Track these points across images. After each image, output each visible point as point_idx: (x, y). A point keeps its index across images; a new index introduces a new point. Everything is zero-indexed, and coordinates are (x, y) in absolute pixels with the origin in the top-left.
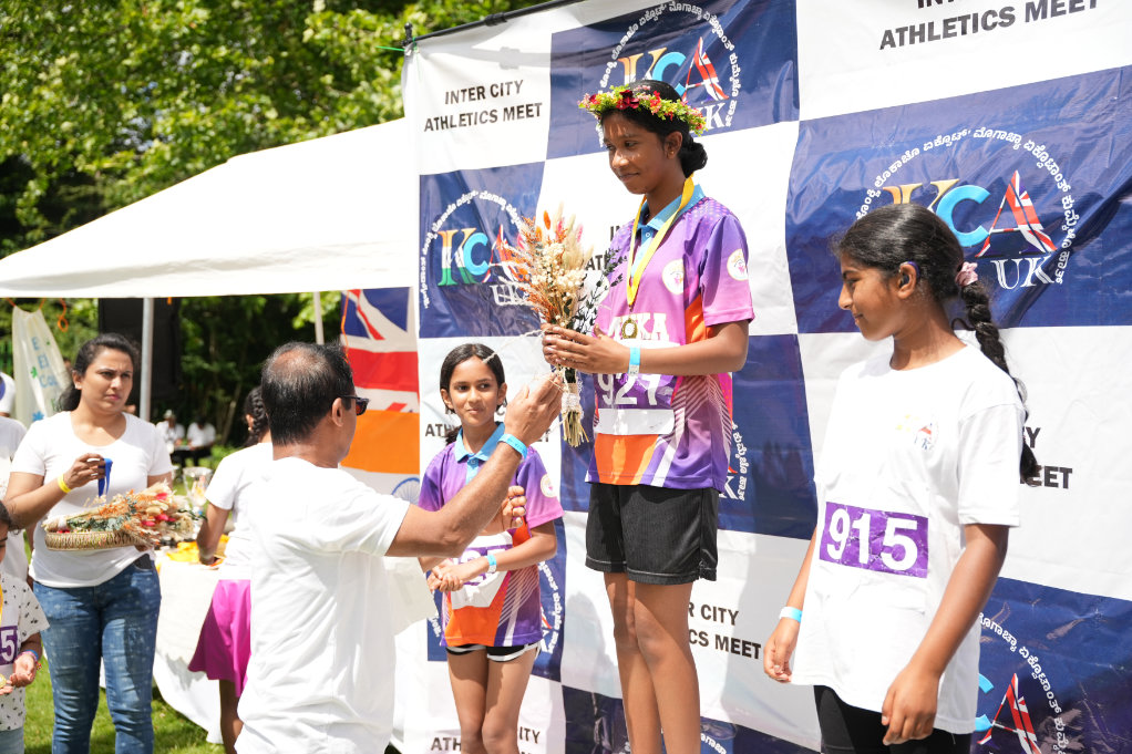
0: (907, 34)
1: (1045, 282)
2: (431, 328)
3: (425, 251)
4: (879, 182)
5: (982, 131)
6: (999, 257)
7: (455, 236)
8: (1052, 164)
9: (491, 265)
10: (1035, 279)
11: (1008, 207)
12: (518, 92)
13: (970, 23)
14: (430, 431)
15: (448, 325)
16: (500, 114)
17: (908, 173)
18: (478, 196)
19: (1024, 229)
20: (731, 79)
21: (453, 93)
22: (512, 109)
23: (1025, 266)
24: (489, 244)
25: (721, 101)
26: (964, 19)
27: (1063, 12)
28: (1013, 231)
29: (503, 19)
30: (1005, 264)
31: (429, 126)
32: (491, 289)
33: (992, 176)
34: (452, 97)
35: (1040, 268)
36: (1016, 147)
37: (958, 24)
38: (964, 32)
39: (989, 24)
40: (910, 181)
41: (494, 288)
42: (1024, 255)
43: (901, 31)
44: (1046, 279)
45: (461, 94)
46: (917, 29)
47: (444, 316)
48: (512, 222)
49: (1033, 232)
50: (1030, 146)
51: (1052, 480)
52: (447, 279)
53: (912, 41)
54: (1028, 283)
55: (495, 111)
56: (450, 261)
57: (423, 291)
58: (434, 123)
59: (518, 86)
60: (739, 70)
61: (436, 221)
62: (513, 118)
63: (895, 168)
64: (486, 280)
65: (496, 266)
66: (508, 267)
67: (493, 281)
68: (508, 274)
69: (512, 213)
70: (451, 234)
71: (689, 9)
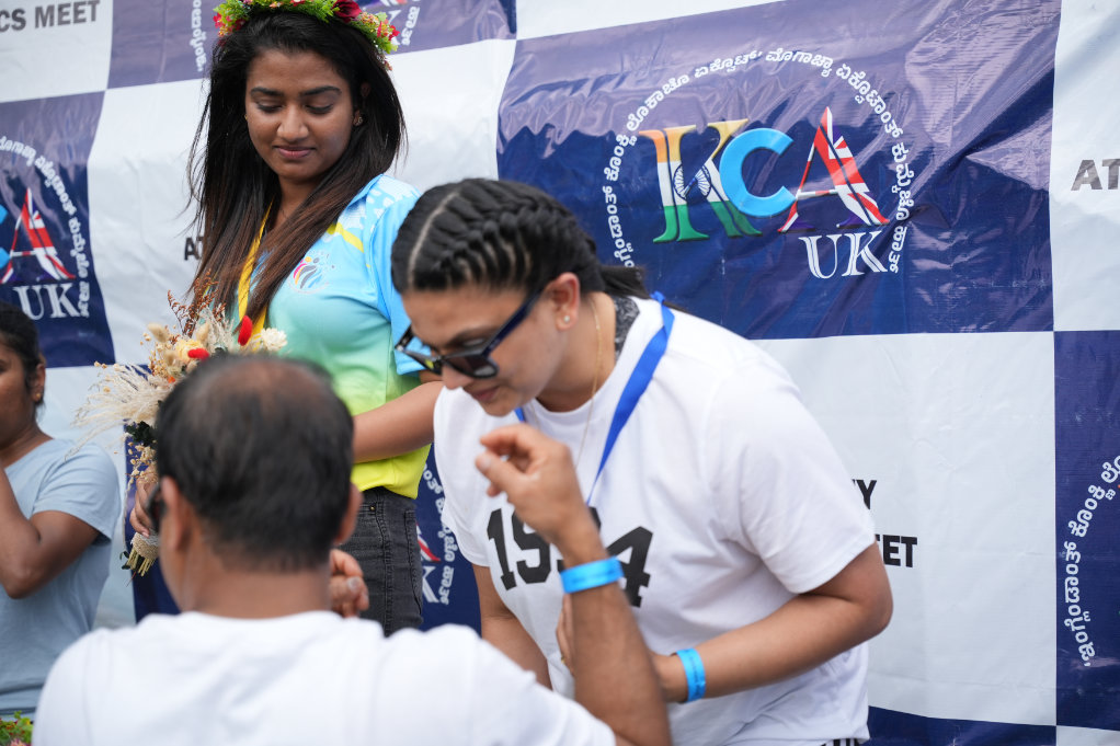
1: (875, 270)
4: (633, 123)
5: (778, 54)
6: (810, 233)
8: (875, 97)
9: (13, 254)
10: (860, 263)
16: (30, 17)
19: (842, 191)
22: (51, 9)
23: (845, 243)
24: (10, 219)
25: (395, 7)
28: (828, 195)
30: (818, 241)
32: (16, 294)
33: (789, 118)
35: (866, 248)
36: (826, 74)
41: (22, 291)
44: (877, 267)
48: (48, 184)
49: (856, 196)
50: (844, 72)
51: (893, 556)
54: (851, 270)
55: (22, 12)
62: (52, 24)
63: (652, 102)
64: (6, 279)
65: (23, 257)
66: (45, 256)
67: (18, 280)
68: (47, 265)
69: (48, 168)
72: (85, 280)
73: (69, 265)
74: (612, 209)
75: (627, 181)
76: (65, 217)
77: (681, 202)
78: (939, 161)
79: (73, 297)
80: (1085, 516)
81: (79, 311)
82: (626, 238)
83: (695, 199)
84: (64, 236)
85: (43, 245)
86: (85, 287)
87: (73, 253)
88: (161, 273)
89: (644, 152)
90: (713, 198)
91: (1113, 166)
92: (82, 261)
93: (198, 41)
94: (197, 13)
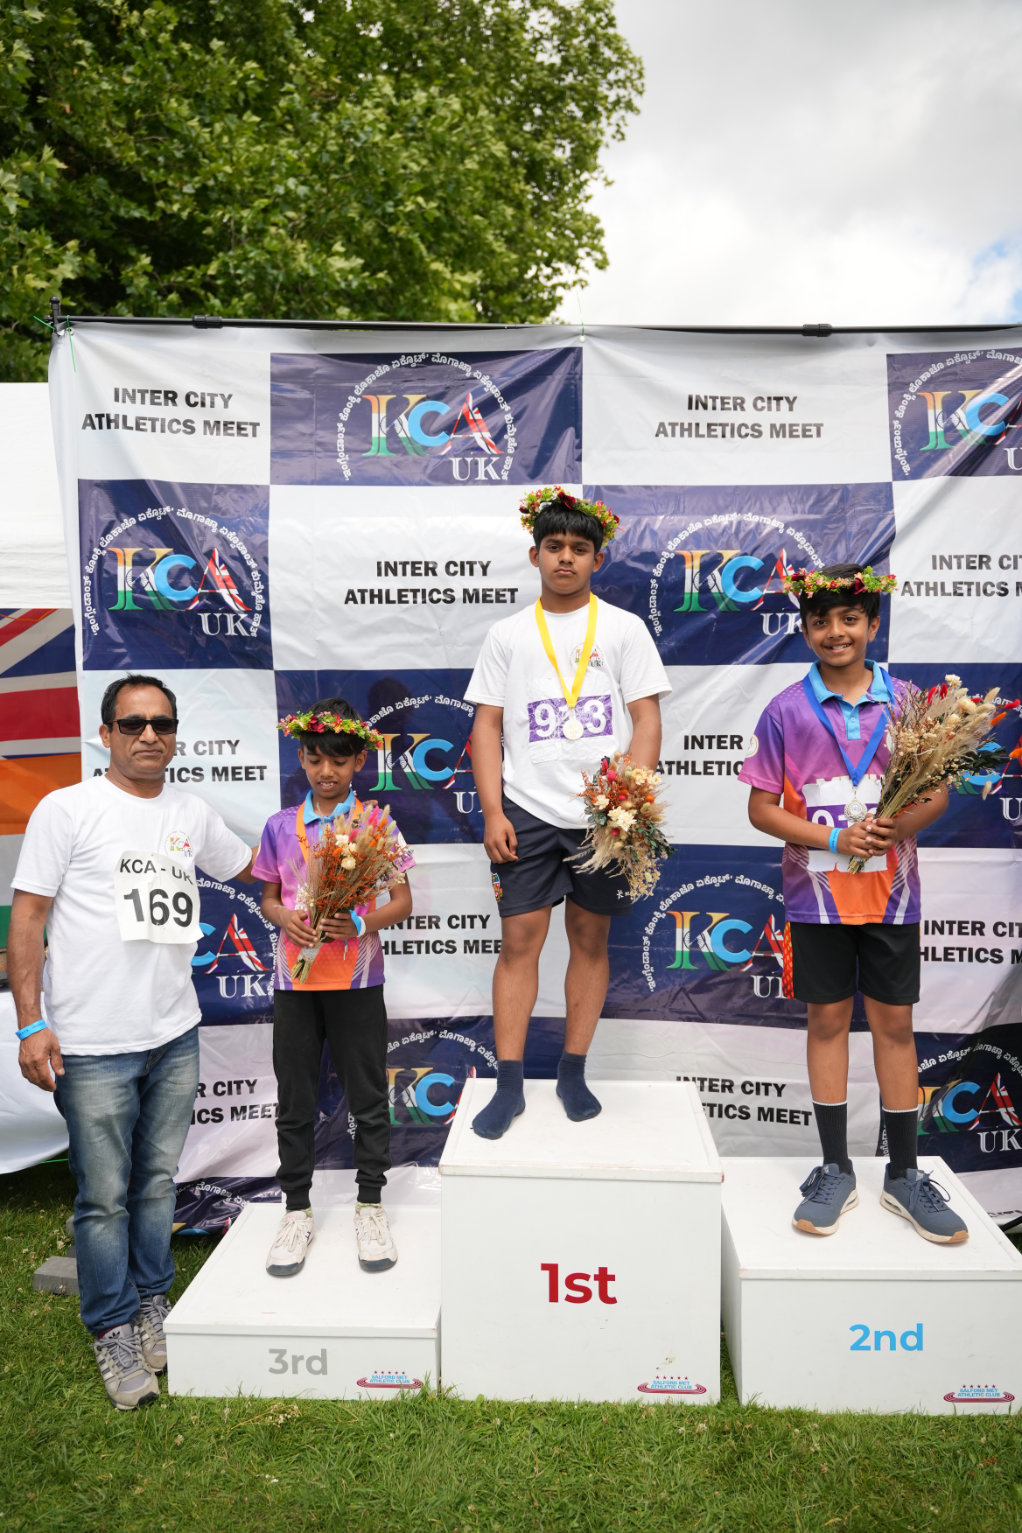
0: (678, 428)
3: (91, 568)
6: (766, 612)
7: (137, 554)
8: (808, 547)
10: (796, 629)
11: (778, 575)
12: (226, 406)
13: (728, 429)
15: (122, 656)
16: (199, 426)
18: (174, 513)
20: (506, 437)
21: (125, 391)
22: (217, 424)
23: (785, 620)
24: (198, 568)
25: (493, 455)
26: (723, 426)
27: (798, 436)
29: (219, 325)
30: (770, 617)
31: (88, 423)
33: (764, 552)
34: (125, 395)
37: (719, 429)
38: (724, 436)
39: (743, 433)
40: (698, 547)
41: (204, 616)
42: (785, 611)
43: (673, 425)
45: (138, 396)
46: (686, 426)
47: (119, 646)
48: (233, 546)
50: (791, 532)
53: (682, 435)
55: (191, 422)
56: (131, 583)
57: (86, 615)
58: (96, 421)
59: (226, 400)
60: (514, 430)
61: (104, 535)
62: (218, 434)
63: (683, 536)
64: (191, 608)
65: (211, 593)
66: (228, 594)
67: (203, 609)
68: (228, 600)
69: (231, 536)
70: (130, 552)
71: (456, 364)
72: (259, 612)
73: (248, 601)
74: (654, 592)
75: (666, 578)
76: (248, 570)
77: (695, 591)
81: (249, 632)
82: (658, 609)
83: (704, 589)
84: (246, 582)
85: (228, 588)
86: (258, 617)
87: (253, 594)
88: (324, 610)
89: (678, 561)
90: (714, 590)
91: (919, 585)
92: (260, 600)
93: (343, 460)
94: (341, 442)
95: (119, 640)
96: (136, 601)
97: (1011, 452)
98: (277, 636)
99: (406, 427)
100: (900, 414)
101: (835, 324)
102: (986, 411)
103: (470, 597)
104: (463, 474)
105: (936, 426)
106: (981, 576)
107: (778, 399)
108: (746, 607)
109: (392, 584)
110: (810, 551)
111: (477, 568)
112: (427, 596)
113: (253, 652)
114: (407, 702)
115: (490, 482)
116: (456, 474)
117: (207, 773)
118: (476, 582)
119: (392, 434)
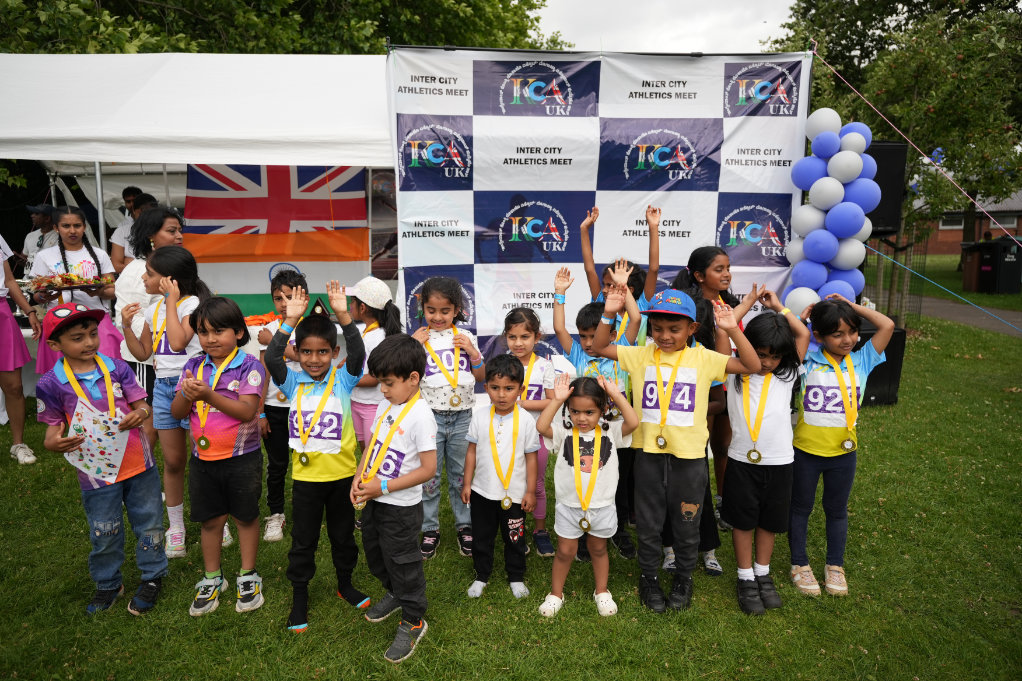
0: (638, 94)
2: (407, 186)
3: (401, 150)
5: (666, 131)
6: (671, 170)
7: (419, 144)
9: (446, 159)
10: (683, 177)
11: (676, 155)
12: (455, 83)
13: (658, 95)
14: (404, 235)
15: (413, 186)
16: (444, 91)
17: (644, 140)
18: (435, 127)
19: (681, 162)
20: (568, 97)
22: (452, 90)
23: (678, 173)
24: (445, 150)
25: (563, 105)
26: (656, 93)
27: (686, 98)
28: (677, 163)
29: (454, 50)
30: (672, 172)
31: (400, 90)
32: (444, 170)
34: (414, 79)
35: (684, 174)
36: (678, 137)
37: (655, 95)
38: (656, 98)
39: (664, 96)
40: (645, 143)
41: (446, 169)
42: (678, 170)
43: (636, 93)
44: (686, 177)
45: (420, 79)
46: (641, 94)
47: (412, 181)
48: (458, 140)
49: (683, 163)
50: (683, 137)
52: (415, 163)
53: (639, 97)
54: (680, 178)
55: (441, 89)
56: (417, 156)
57: (401, 169)
58: (403, 89)
59: (455, 80)
60: (572, 95)
62: (452, 95)
63: (639, 138)
64: (441, 165)
65: (450, 159)
66: (457, 160)
67: (446, 166)
68: (457, 163)
69: (458, 136)
70: (417, 142)
71: (548, 65)
72: (469, 167)
73: (465, 162)
74: (626, 161)
75: (631, 156)
76: (465, 150)
77: (643, 161)
78: (702, 159)
79: (464, 172)
80: (721, 227)
81: (464, 175)
82: (628, 168)
83: (647, 160)
84: (464, 155)
85: (457, 157)
86: (468, 170)
87: (467, 160)
88: (495, 167)
89: (637, 150)
90: (651, 161)
91: (732, 160)
92: (469, 162)
93: (502, 105)
94: (501, 99)
95: (412, 178)
96: (419, 163)
97: (772, 106)
98: (475, 176)
99: (528, 92)
100: (728, 89)
101: (704, 52)
102: (763, 89)
103: (553, 162)
104: (551, 112)
105: (742, 95)
106: (756, 157)
107: (679, 82)
108: (663, 168)
109: (522, 156)
110: (690, 145)
111: (557, 150)
112: (537, 162)
113: (466, 183)
114: (525, 204)
115: (561, 115)
116: (548, 112)
117: (446, 234)
118: (556, 156)
119: (522, 96)
